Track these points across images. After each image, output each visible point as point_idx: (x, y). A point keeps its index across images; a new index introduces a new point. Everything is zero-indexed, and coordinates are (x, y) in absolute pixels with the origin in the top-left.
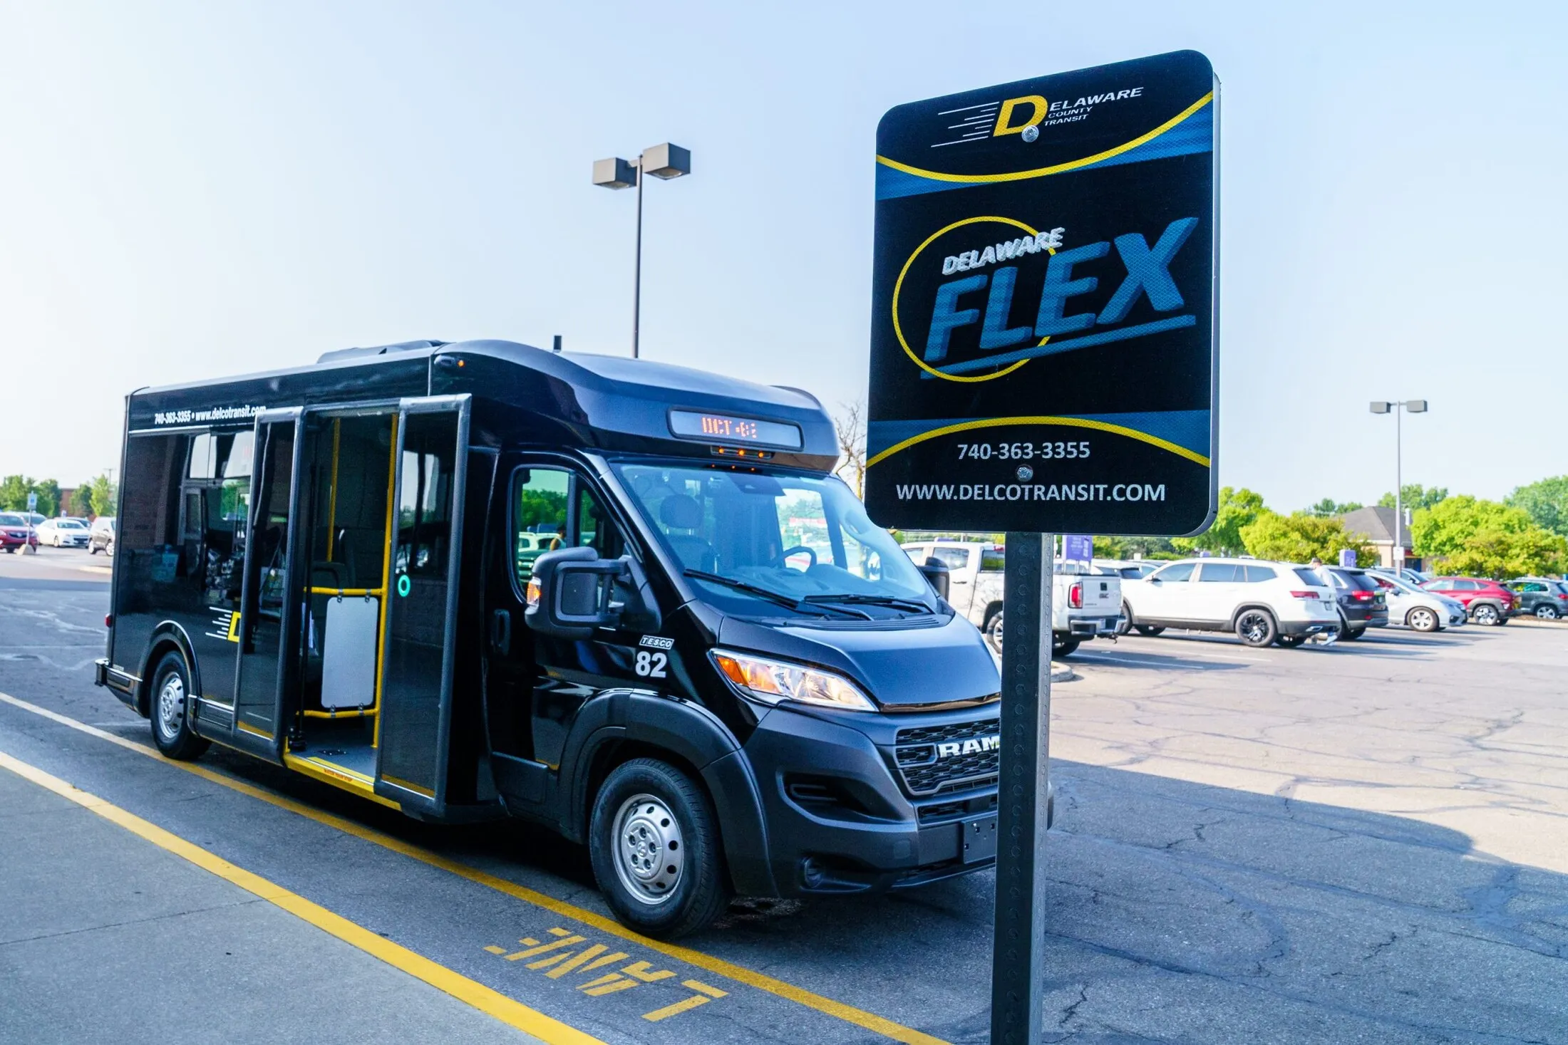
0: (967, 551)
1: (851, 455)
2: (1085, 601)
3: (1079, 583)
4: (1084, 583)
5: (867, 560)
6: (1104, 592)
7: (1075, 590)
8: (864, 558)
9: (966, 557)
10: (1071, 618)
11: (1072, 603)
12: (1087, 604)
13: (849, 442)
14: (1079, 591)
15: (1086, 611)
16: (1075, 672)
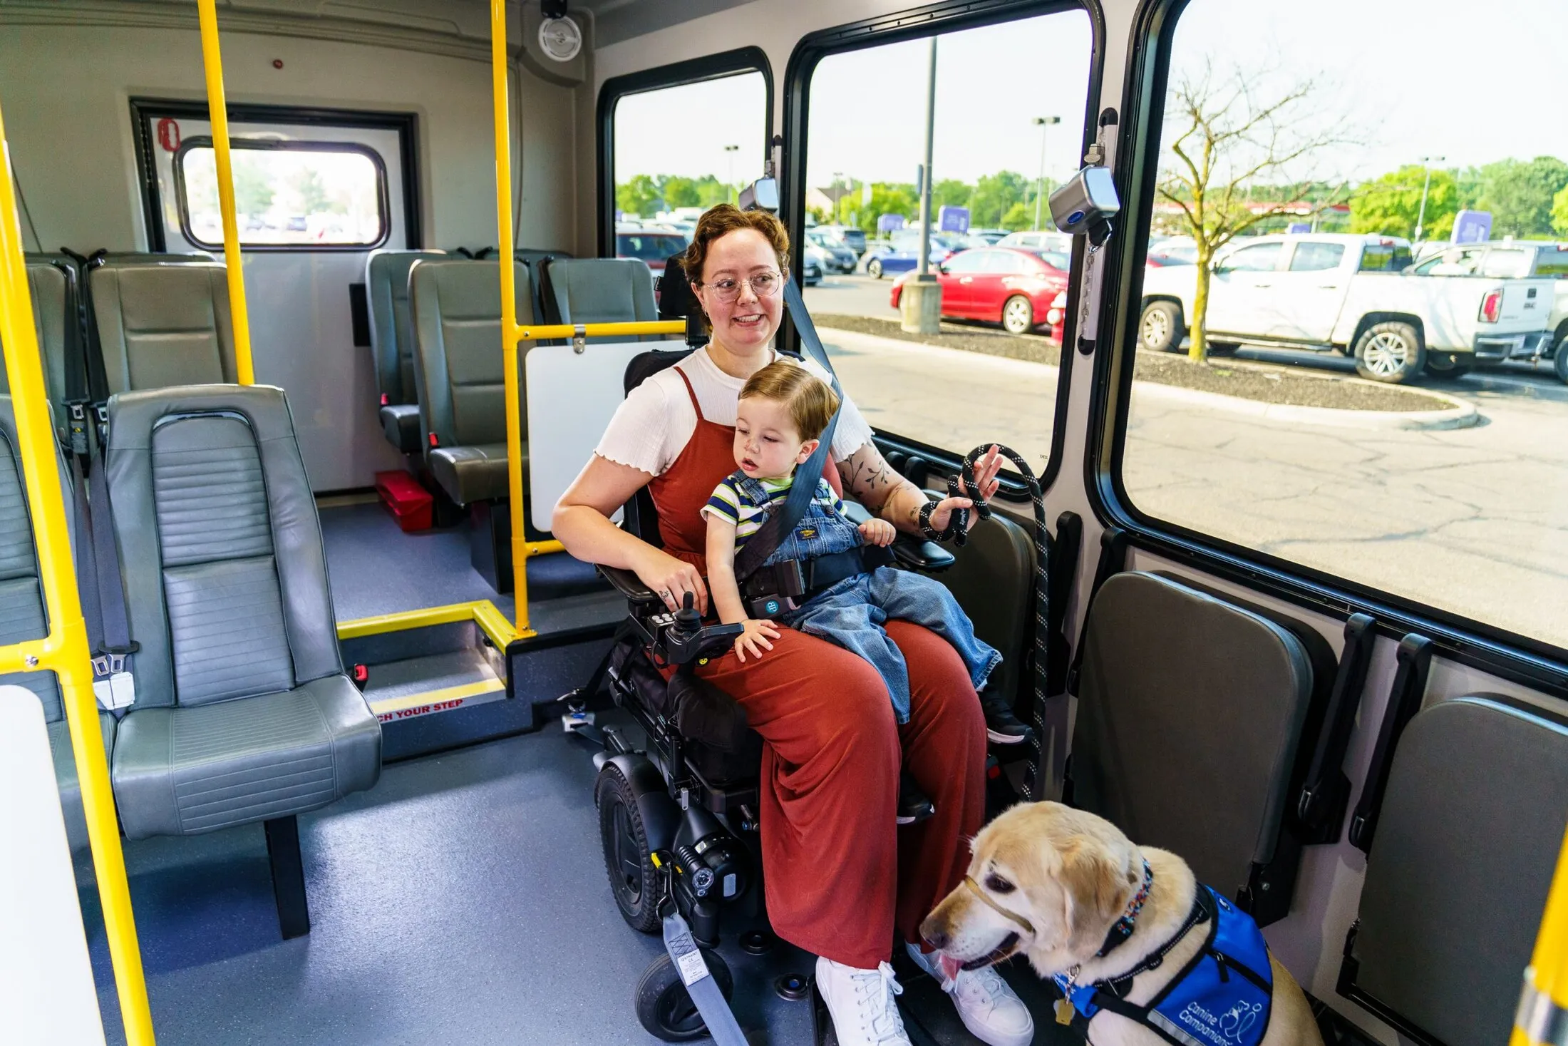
0: (1342, 246)
1: (1199, 120)
2: (1504, 312)
3: (1499, 290)
4: (1506, 288)
5: (1209, 260)
6: (1531, 301)
7: (1492, 300)
8: (1205, 257)
9: (1340, 253)
10: (1478, 336)
11: (1484, 316)
12: (1506, 318)
13: (1197, 104)
14: (1498, 301)
15: (1502, 326)
16: (1482, 412)
